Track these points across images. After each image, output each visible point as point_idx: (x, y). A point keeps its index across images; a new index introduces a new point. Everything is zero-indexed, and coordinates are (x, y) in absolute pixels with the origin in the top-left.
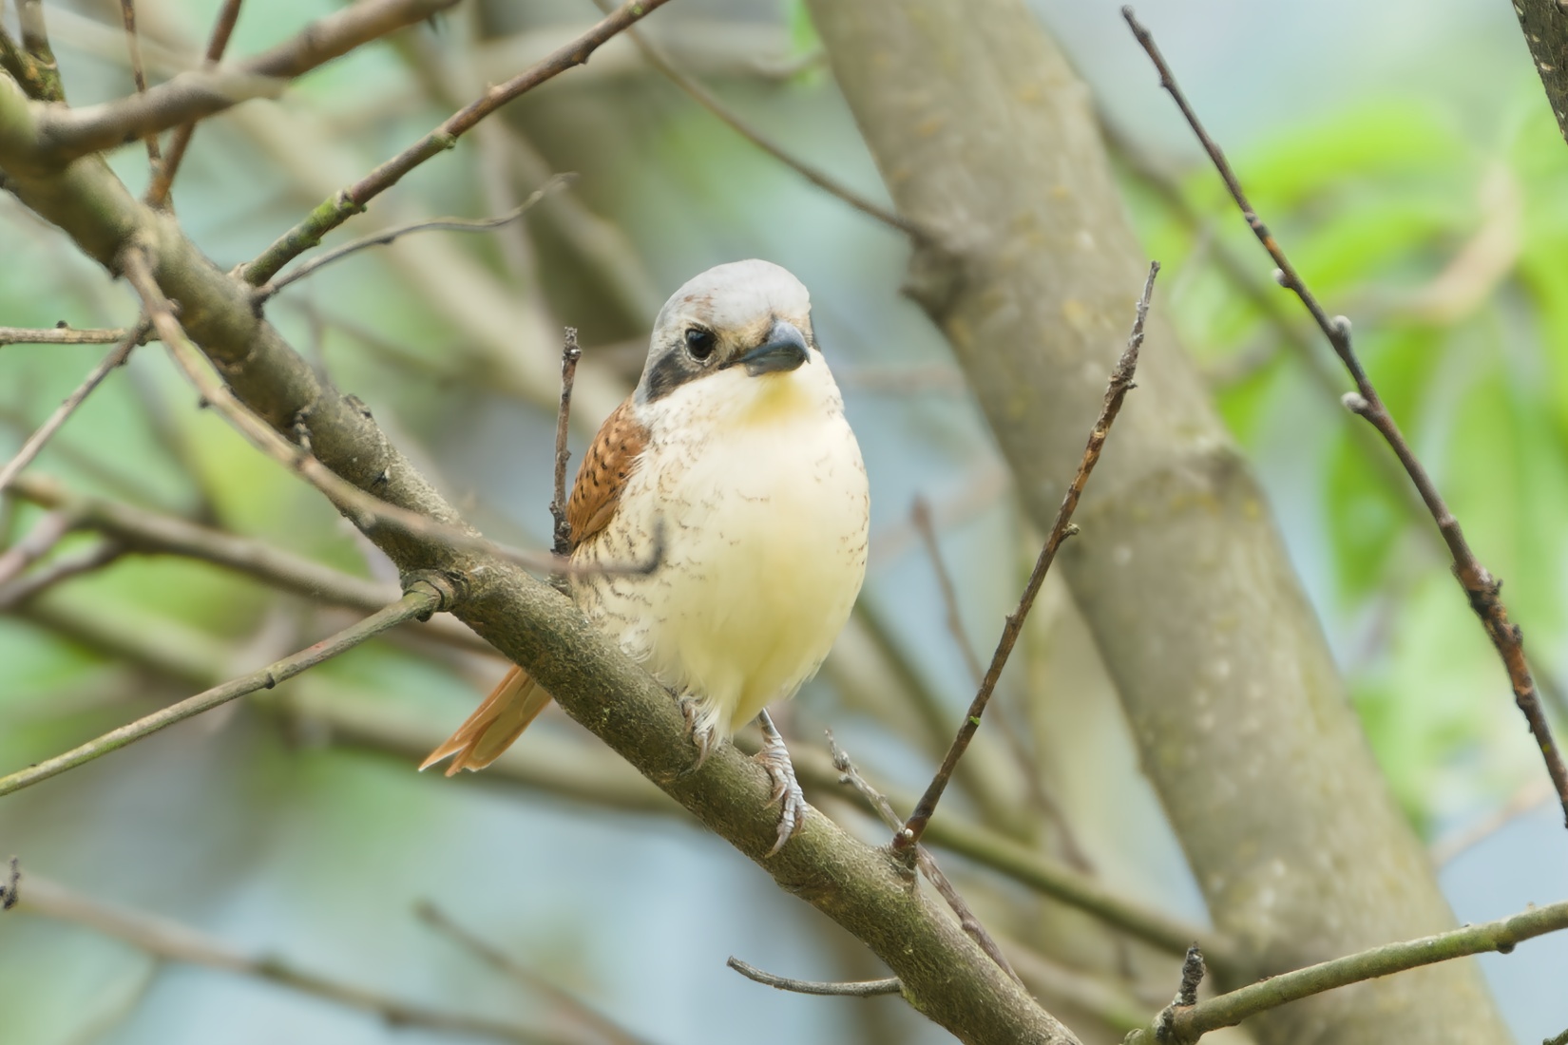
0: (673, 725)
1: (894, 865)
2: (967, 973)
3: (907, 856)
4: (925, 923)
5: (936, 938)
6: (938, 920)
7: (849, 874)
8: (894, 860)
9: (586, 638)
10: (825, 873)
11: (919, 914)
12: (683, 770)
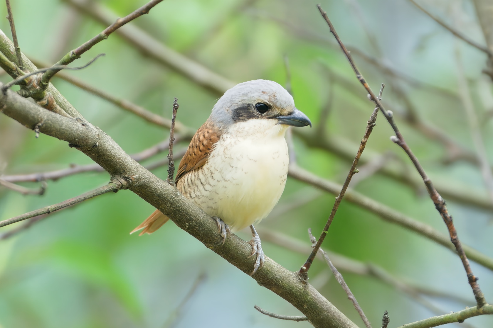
0: (212, 229)
1: (299, 278)
2: (328, 315)
3: (304, 276)
4: (311, 299)
5: (316, 303)
6: (316, 297)
7: (281, 281)
8: (300, 277)
9: (178, 200)
10: (272, 280)
11: (308, 295)
12: (217, 244)
